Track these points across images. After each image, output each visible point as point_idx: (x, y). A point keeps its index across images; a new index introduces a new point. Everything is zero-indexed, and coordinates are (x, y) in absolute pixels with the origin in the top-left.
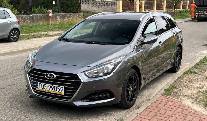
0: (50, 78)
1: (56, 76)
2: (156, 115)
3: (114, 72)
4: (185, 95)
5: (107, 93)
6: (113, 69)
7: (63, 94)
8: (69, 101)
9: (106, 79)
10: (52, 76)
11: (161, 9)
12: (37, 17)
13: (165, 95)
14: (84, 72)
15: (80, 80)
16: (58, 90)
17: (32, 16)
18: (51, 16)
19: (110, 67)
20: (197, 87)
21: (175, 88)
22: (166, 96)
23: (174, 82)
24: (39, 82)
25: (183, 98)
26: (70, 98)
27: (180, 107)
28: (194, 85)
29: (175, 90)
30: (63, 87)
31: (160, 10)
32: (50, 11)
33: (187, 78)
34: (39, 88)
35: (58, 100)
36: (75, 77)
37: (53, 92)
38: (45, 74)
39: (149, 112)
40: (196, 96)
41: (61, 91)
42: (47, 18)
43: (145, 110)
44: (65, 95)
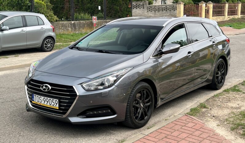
0: (45, 89)
1: (51, 88)
2: (166, 137)
3: (116, 84)
4: (213, 116)
5: (107, 108)
6: (115, 81)
7: (58, 108)
8: (64, 116)
9: (105, 93)
10: (47, 88)
11: (234, 15)
12: (79, 24)
13: (189, 115)
14: (81, 84)
15: (76, 93)
16: (53, 104)
17: (73, 23)
18: (95, 23)
19: (112, 79)
20: (232, 107)
21: (205, 107)
22: (189, 117)
23: (206, 101)
24: (34, 95)
25: (210, 119)
26: (64, 113)
27: (201, 130)
28: (230, 104)
29: (204, 110)
30: (58, 100)
31: (232, 16)
32: (95, 17)
33: (225, 97)
34: (35, 101)
35: (53, 115)
36: (70, 89)
37: (48, 106)
38: (41, 86)
39: (160, 133)
40: (226, 117)
42: (92, 25)
43: (156, 131)
44: (60, 109)
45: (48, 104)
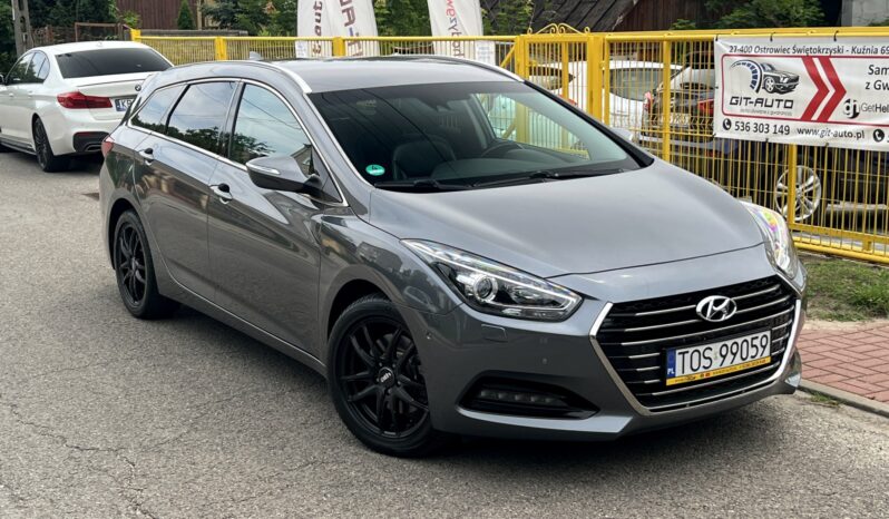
30: (768, 333)
41: (761, 350)
45: (738, 360)
